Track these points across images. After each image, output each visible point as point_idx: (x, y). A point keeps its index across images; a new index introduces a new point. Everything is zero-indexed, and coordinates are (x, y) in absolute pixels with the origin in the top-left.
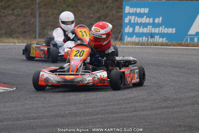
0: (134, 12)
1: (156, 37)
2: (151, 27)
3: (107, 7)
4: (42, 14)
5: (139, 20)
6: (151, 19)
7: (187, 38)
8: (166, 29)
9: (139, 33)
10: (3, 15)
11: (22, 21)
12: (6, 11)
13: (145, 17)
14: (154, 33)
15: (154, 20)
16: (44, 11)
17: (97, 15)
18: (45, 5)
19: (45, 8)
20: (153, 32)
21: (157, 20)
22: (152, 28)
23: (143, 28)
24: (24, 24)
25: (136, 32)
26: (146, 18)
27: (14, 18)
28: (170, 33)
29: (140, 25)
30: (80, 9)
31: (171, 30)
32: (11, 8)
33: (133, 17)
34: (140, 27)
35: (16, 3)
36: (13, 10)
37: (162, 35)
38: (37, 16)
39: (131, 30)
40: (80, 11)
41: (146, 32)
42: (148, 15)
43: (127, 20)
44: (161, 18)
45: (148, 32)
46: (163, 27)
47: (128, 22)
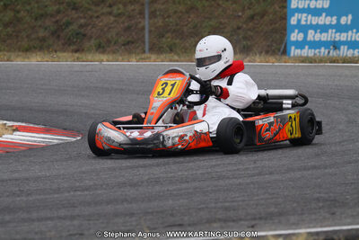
0: (306, 6)
1: (342, 47)
2: (334, 31)
4: (158, 13)
5: (315, 20)
6: (334, 18)
9: (314, 41)
10: (96, 15)
11: (126, 24)
12: (99, 8)
13: (324, 14)
14: (340, 40)
15: (338, 20)
16: (162, 7)
17: (249, 13)
20: (337, 39)
21: (343, 20)
22: (336, 32)
23: (321, 33)
24: (128, 29)
25: (308, 39)
26: (326, 16)
27: (112, 18)
29: (316, 28)
30: (221, 3)
32: (108, 4)
33: (305, 15)
34: (316, 32)
36: (110, 6)
38: (147, 16)
39: (301, 37)
40: (218, 5)
41: (325, 39)
42: (329, 12)
43: (293, 21)
44: (350, 17)
45: (329, 39)
46: (354, 31)
47: (295, 23)
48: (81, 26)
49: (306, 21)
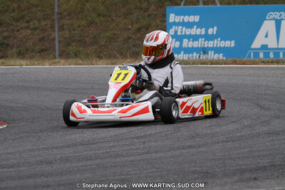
0: (181, 21)
1: (210, 52)
2: (203, 39)
3: (149, 15)
4: (65, 27)
5: (188, 32)
6: (203, 30)
7: (250, 53)
8: (223, 42)
9: (188, 48)
10: (16, 29)
11: (40, 36)
12: (19, 24)
13: (195, 27)
14: (208, 47)
15: (206, 31)
16: (68, 22)
17: (137, 26)
18: (69, 15)
19: (69, 19)
20: (206, 46)
21: (210, 31)
22: (205, 41)
23: (193, 41)
24: (42, 39)
25: (183, 46)
26: (197, 28)
27: (29, 31)
28: (227, 48)
30: (115, 18)
31: (230, 44)
32: (26, 20)
33: (180, 27)
34: (189, 41)
35: (33, 13)
36: (28, 22)
37: (217, 50)
38: (57, 29)
39: (177, 44)
40: (113, 20)
41: (196, 46)
42: (199, 25)
43: (172, 32)
44: (215, 28)
45: (199, 46)
46: (219, 39)
47: (173, 34)
48: (5, 38)
49: (182, 32)
